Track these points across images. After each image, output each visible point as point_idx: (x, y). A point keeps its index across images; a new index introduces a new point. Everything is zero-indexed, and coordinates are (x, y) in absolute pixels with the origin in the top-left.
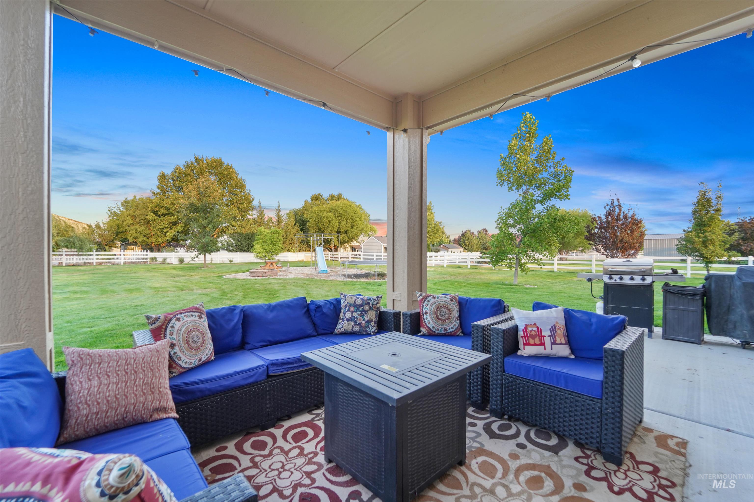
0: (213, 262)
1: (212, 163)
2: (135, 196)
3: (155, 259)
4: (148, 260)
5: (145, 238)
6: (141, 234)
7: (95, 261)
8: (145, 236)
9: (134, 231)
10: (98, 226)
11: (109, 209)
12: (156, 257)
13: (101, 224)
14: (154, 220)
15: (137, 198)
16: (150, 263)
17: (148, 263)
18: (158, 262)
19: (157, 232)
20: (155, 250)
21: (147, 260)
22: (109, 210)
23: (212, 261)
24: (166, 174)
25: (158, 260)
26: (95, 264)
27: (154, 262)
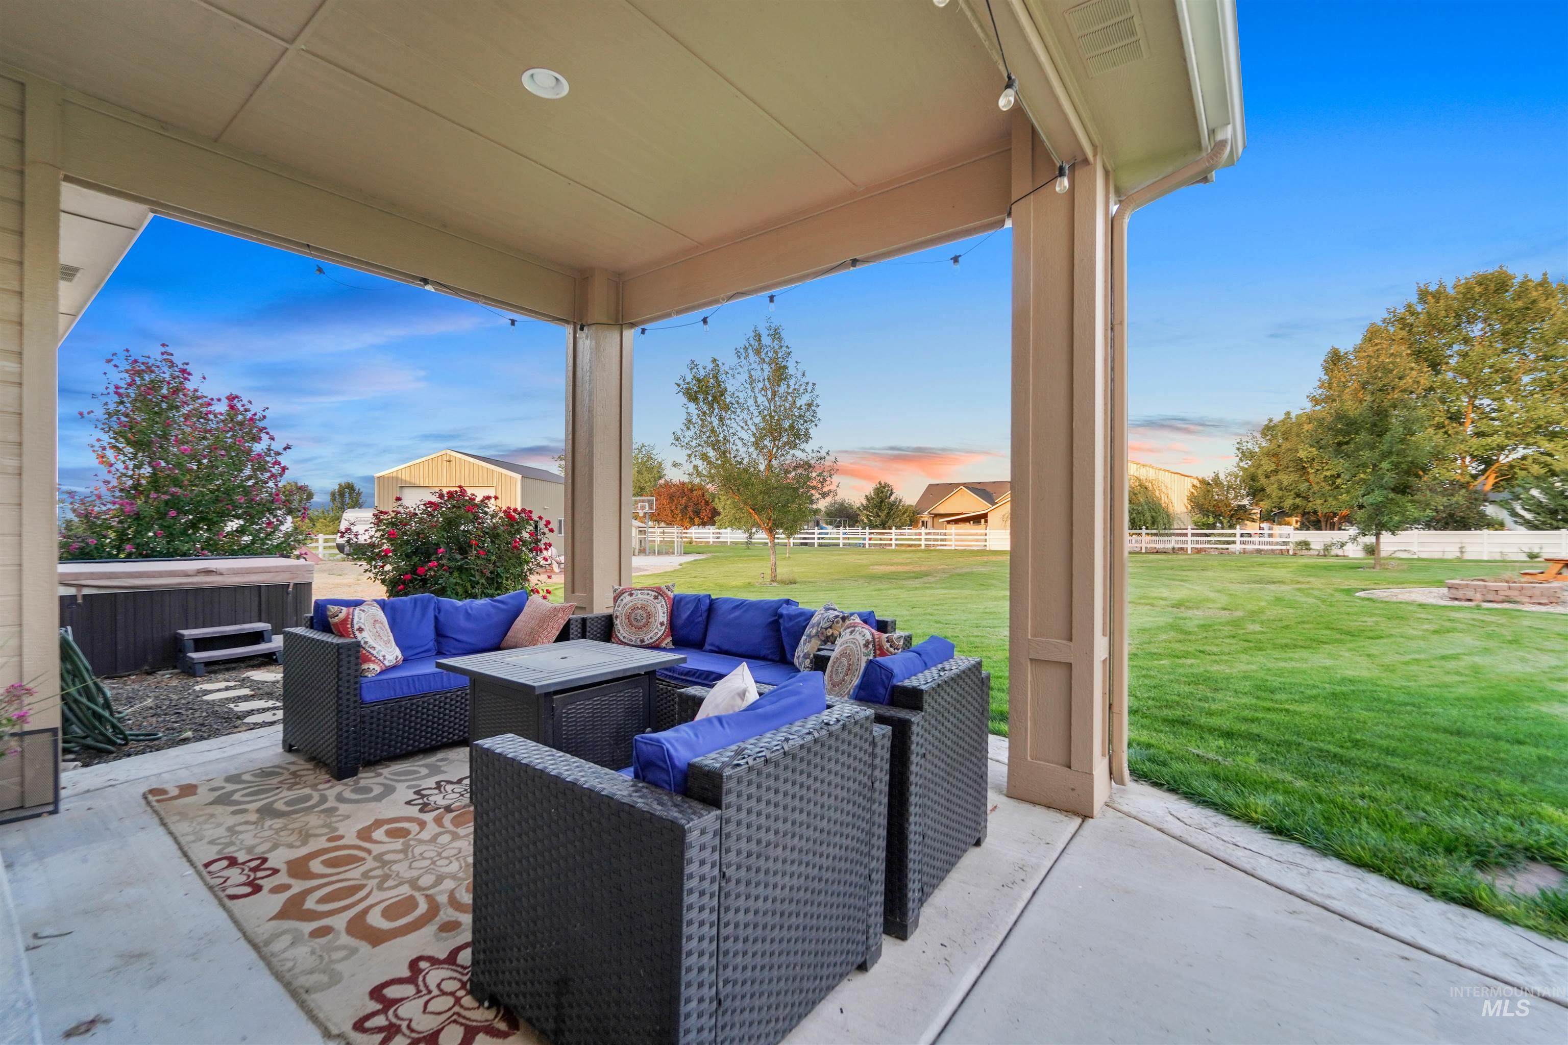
0: (1467, 557)
1: (1469, 289)
2: (1288, 413)
3: (1306, 545)
4: (1291, 547)
5: (1298, 500)
6: (1290, 491)
7: (1189, 546)
8: (1298, 495)
9: (1276, 486)
10: (1216, 479)
11: (1238, 446)
12: (1309, 540)
13: (1222, 477)
14: (1313, 459)
15: (1293, 415)
16: (1295, 554)
17: (1291, 553)
18: (1312, 552)
19: (1323, 484)
20: (1323, 524)
21: (1288, 547)
22: (1238, 449)
23: (1462, 552)
24: (1342, 351)
25: (1312, 546)
26: (1189, 552)
27: (1305, 552)
